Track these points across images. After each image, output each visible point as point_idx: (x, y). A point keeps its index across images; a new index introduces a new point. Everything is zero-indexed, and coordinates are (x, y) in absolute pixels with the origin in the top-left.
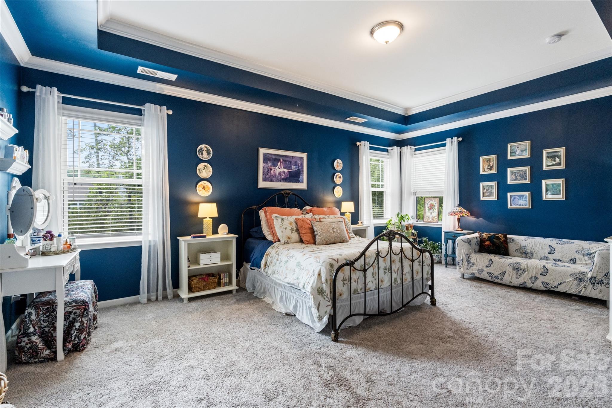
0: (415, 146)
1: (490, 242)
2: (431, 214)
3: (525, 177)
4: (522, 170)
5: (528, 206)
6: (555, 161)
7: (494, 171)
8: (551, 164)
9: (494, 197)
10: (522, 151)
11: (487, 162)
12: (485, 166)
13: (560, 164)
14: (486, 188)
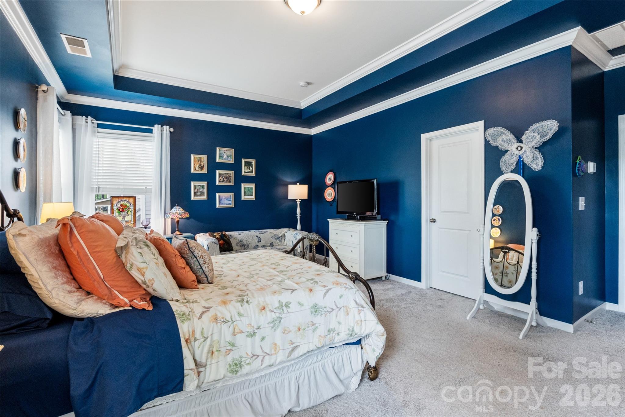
1: (223, 240)
2: (124, 218)
3: (230, 180)
4: (228, 174)
5: (232, 205)
6: (249, 169)
7: (205, 171)
8: (247, 171)
9: (205, 197)
10: (228, 156)
11: (198, 161)
12: (197, 164)
13: (252, 172)
14: (197, 188)
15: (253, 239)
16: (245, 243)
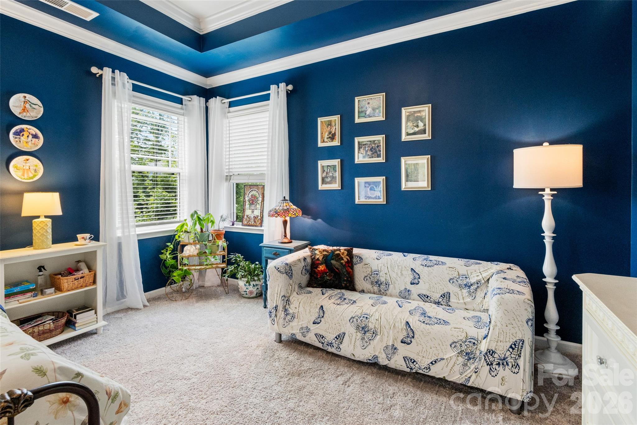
0: (228, 98)
1: (326, 266)
2: (253, 212)
3: (379, 153)
4: (374, 141)
5: (382, 200)
6: (417, 126)
7: (336, 143)
8: (412, 131)
9: (336, 186)
10: (374, 109)
11: (328, 127)
12: (325, 132)
13: (424, 132)
14: (326, 170)
15: (402, 274)
16: (383, 279)
